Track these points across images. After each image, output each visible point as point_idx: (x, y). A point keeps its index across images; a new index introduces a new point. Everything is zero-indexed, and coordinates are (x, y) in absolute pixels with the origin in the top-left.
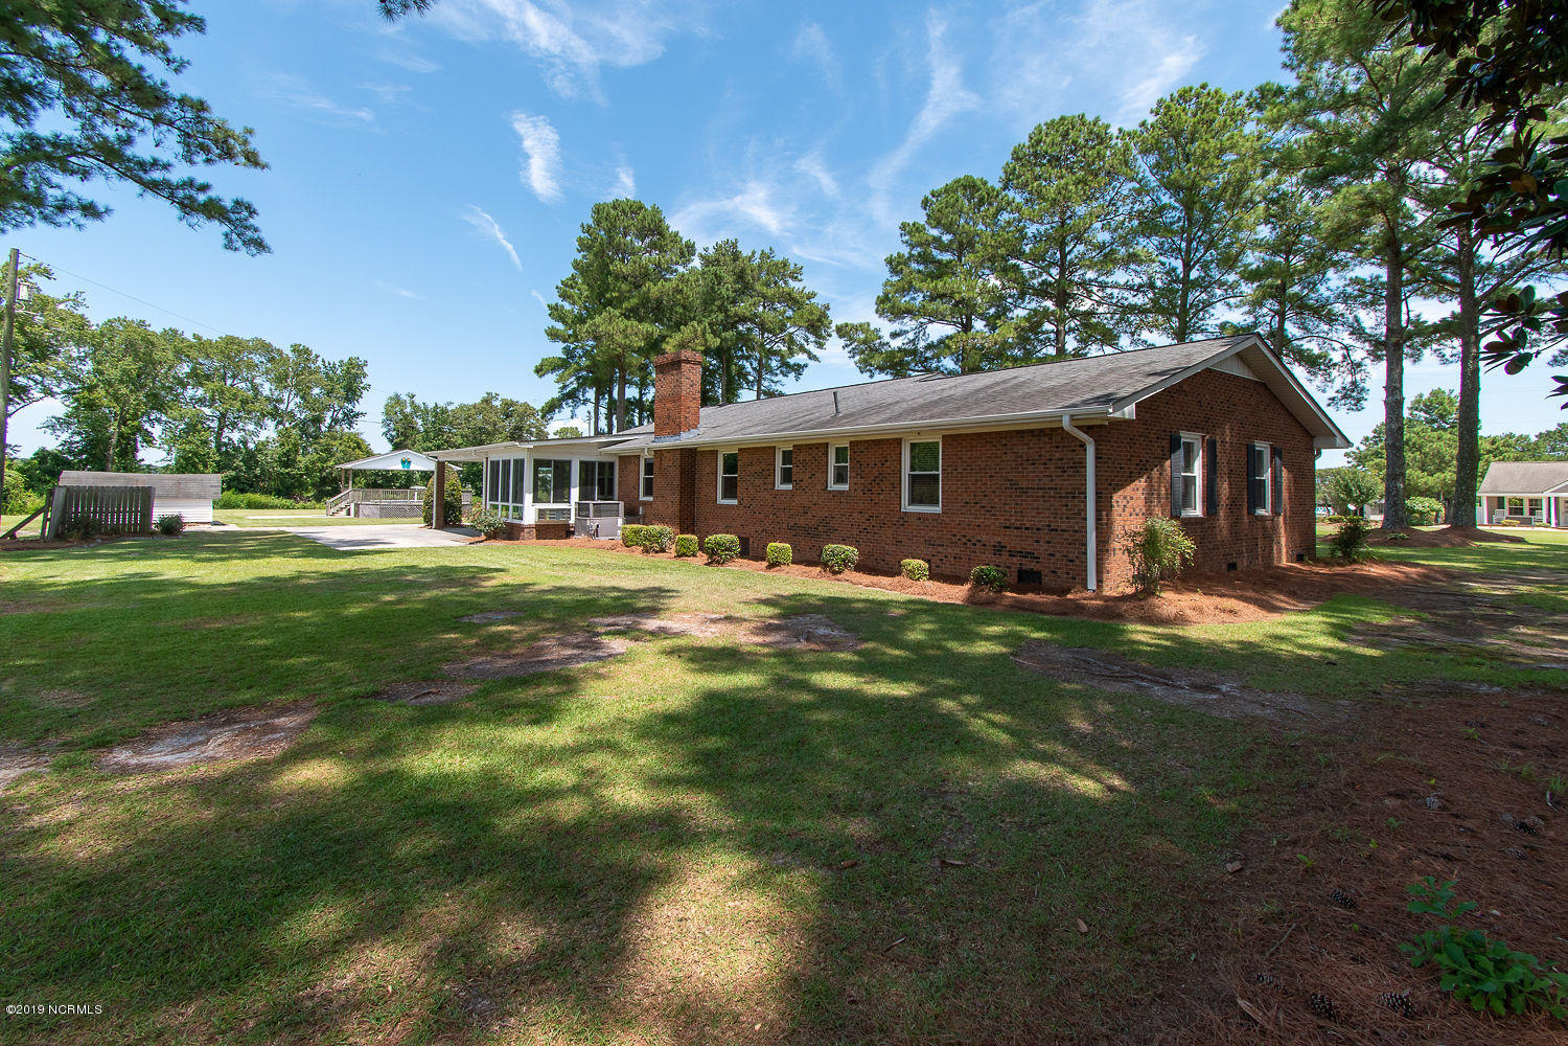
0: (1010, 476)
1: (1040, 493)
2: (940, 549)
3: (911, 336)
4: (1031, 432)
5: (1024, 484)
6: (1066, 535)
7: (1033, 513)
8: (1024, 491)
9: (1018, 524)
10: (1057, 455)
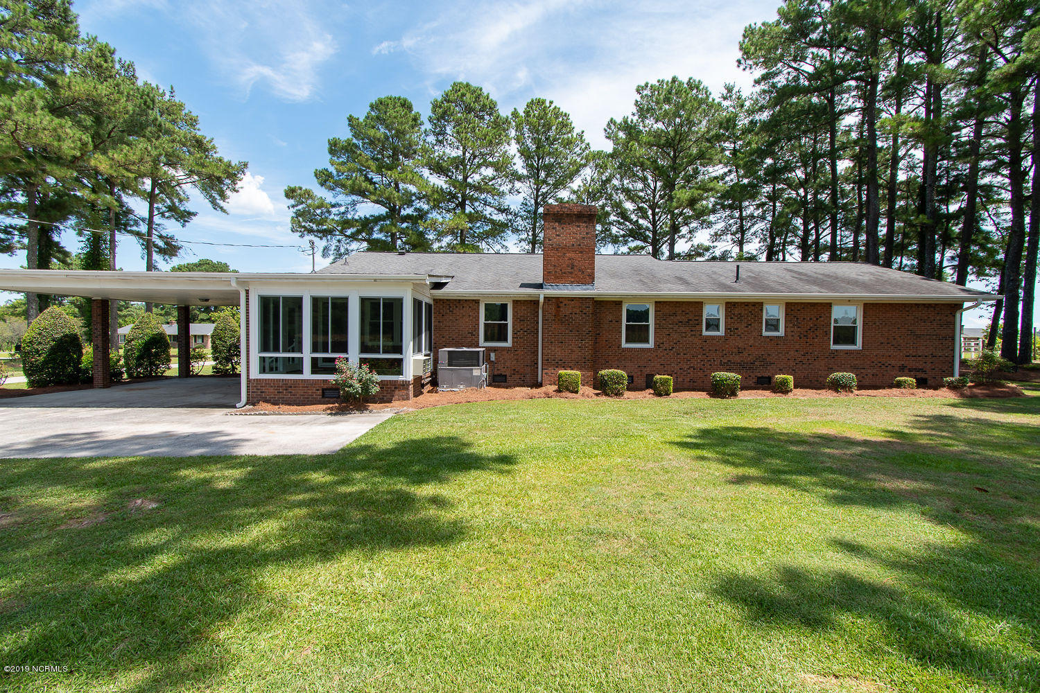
0: (910, 328)
1: (928, 337)
2: (862, 371)
3: (342, 209)
4: (924, 304)
5: (918, 332)
6: (941, 359)
7: (924, 348)
8: (918, 336)
9: (914, 354)
10: (938, 318)
